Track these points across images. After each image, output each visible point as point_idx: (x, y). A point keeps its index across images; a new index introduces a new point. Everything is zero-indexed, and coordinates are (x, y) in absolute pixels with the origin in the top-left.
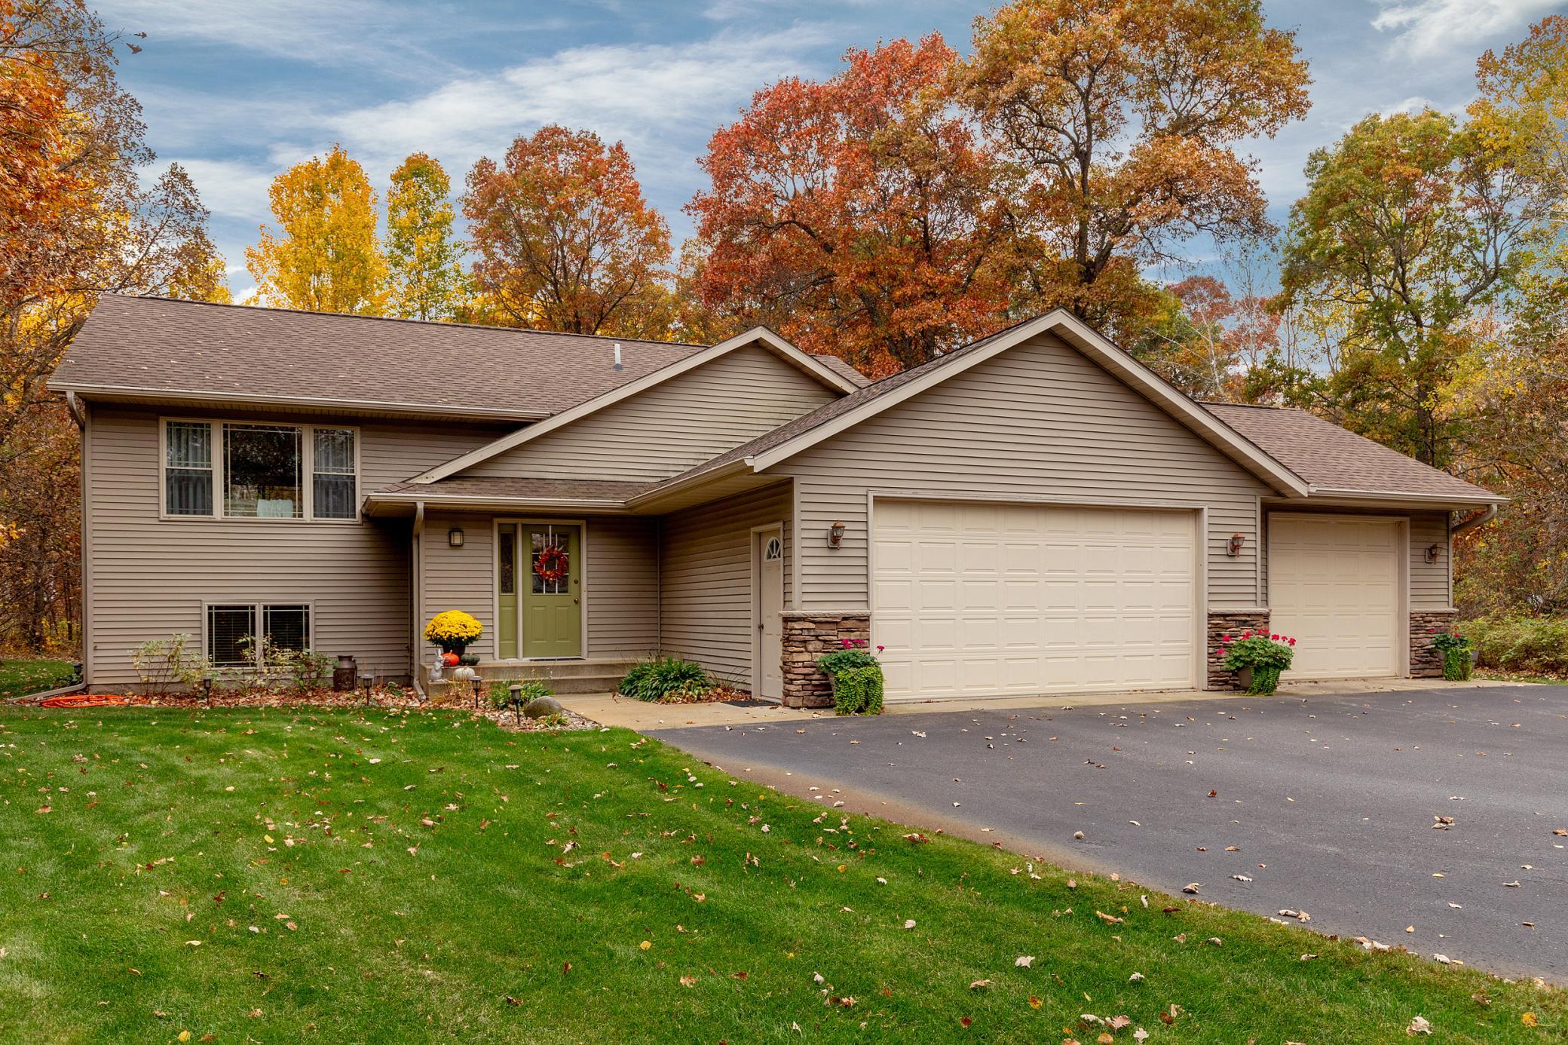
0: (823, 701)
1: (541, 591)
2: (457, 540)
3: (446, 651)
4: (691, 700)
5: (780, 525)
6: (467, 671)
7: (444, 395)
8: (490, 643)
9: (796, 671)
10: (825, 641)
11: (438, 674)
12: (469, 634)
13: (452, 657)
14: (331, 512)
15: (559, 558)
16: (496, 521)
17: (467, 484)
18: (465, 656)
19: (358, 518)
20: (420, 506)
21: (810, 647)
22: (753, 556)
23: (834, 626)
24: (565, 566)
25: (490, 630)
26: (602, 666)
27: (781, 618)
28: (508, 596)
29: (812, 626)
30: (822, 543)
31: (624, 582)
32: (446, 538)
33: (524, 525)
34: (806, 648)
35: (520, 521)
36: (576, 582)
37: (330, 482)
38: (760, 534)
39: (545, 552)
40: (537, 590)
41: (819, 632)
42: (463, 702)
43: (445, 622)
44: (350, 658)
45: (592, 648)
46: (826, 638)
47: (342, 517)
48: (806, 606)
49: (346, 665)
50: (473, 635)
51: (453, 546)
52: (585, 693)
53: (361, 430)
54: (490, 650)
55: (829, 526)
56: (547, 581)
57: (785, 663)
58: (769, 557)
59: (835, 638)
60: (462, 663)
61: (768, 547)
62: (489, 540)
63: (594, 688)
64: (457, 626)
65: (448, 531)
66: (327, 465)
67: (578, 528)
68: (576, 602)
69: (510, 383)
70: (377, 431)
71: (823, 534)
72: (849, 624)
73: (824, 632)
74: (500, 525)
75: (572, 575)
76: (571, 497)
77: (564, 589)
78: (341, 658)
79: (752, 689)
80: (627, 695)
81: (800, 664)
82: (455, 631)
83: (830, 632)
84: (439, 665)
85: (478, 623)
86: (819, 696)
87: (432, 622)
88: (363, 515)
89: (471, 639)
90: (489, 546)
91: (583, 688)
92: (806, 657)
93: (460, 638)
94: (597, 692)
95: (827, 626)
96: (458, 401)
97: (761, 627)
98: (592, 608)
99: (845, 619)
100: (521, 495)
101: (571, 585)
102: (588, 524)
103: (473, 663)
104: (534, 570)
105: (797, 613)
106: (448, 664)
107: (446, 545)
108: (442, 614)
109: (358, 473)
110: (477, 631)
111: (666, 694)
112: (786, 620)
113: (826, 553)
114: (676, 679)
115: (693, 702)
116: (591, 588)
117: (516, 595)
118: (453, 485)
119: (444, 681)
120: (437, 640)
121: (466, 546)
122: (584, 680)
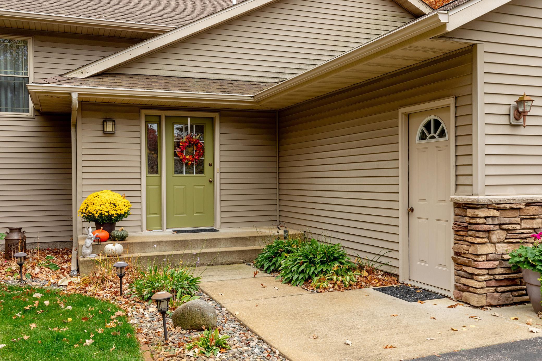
0: (507, 298)
1: (182, 173)
2: (109, 128)
3: (98, 228)
4: (343, 287)
5: (451, 101)
6: (116, 247)
7: (102, 13)
8: (138, 217)
9: (481, 265)
10: (507, 230)
11: (89, 251)
12: (119, 212)
13: (103, 233)
14: (9, 107)
15: (196, 145)
16: (144, 112)
17: (118, 80)
18: (115, 233)
19: (31, 112)
20: (75, 96)
21: (494, 238)
22: (401, 138)
23: (516, 213)
24: (201, 150)
25: (138, 206)
26: (236, 239)
27: (452, 204)
28: (154, 177)
29: (496, 213)
30: (505, 120)
31: (250, 164)
32: (100, 127)
33: (166, 116)
34: (489, 238)
35: (164, 113)
36: (210, 165)
37: (9, 84)
38: (409, 116)
39: (185, 139)
40: (178, 172)
41: (503, 220)
42: (108, 285)
43: (97, 201)
44: (19, 230)
45: (224, 220)
46: (510, 227)
47: (18, 111)
48: (489, 191)
49: (15, 236)
50: (122, 212)
51: (106, 134)
52: (222, 264)
53: (34, 41)
54: (138, 223)
55: (513, 101)
56: (186, 164)
57: (457, 253)
58: (423, 137)
59: (517, 227)
60: (113, 238)
61: (421, 127)
62: (137, 128)
63: (230, 259)
64: (107, 205)
65: (102, 120)
66: (6, 68)
67: (212, 119)
68: (210, 182)
69: (155, 10)
70: (47, 41)
71: (504, 110)
72: (532, 210)
73: (507, 220)
74: (146, 116)
75: (207, 160)
76: (207, 91)
77: (201, 172)
78: (12, 230)
79: (400, 272)
80: (266, 271)
81: (484, 257)
82: (106, 209)
83: (514, 220)
84: (89, 242)
85: (127, 201)
86: (502, 292)
87: (85, 201)
88: (36, 110)
89: (120, 217)
90: (137, 134)
91: (221, 260)
92: (489, 249)
93: (110, 216)
94: (233, 263)
95: (510, 214)
96: (114, 17)
97: (411, 210)
98: (224, 187)
99: (528, 204)
100: (165, 89)
101: (207, 168)
102: (220, 116)
103: (122, 238)
104: (176, 155)
105: (482, 198)
106: (99, 241)
107: (100, 133)
108: (95, 194)
109: (31, 75)
110: (126, 209)
111: (316, 279)
112: (459, 206)
113: (508, 130)
114: (322, 263)
115: (345, 288)
116: (224, 170)
117: (161, 176)
118: (105, 80)
119: (94, 256)
120: (90, 218)
121: (117, 134)
122: (222, 253)
